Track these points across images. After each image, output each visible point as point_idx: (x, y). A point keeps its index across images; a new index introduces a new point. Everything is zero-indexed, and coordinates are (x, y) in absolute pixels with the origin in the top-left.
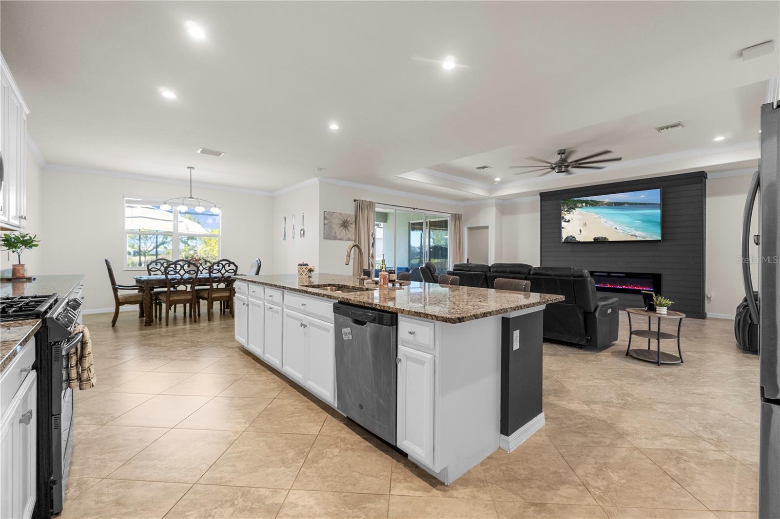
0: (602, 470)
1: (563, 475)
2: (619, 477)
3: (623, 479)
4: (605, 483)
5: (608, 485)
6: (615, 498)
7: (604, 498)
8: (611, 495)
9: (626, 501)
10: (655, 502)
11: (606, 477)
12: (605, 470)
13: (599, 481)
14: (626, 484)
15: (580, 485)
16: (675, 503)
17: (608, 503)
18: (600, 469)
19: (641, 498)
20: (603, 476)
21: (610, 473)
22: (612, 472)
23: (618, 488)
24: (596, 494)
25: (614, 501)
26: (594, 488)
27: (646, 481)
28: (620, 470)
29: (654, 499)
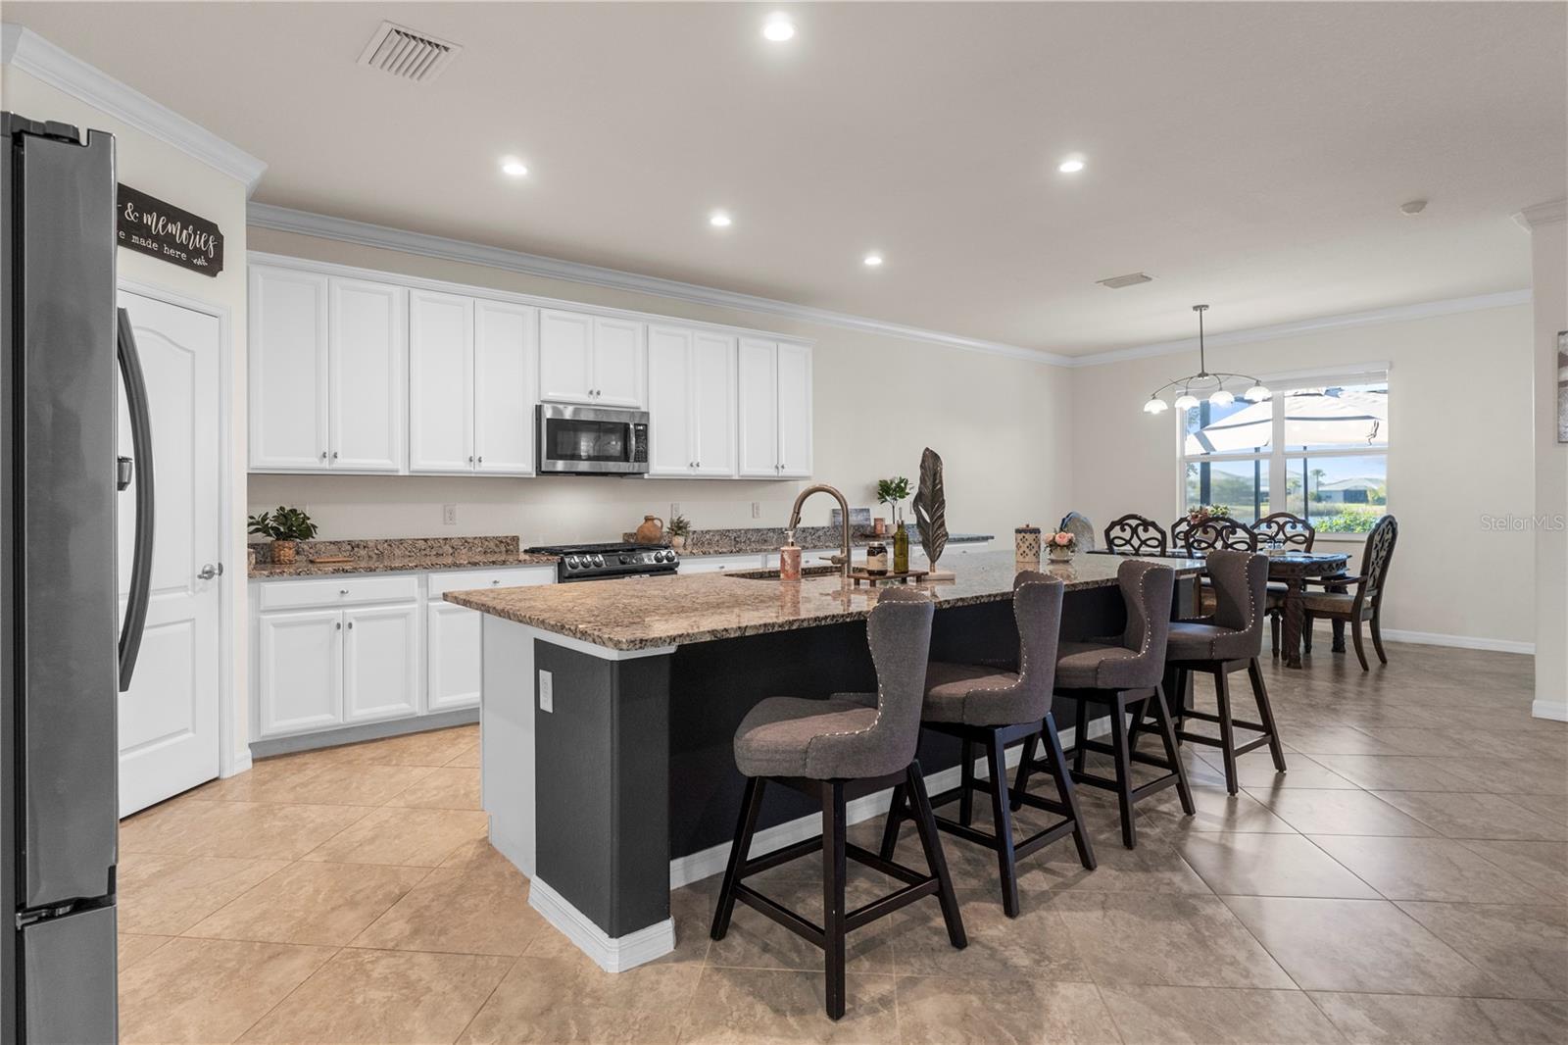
0: (406, 988)
1: (433, 937)
2: (372, 1001)
3: (364, 1002)
4: (375, 975)
5: (368, 976)
6: (339, 970)
7: (353, 957)
8: (349, 968)
9: (325, 978)
10: (288, 1010)
11: (386, 984)
12: (404, 991)
13: (388, 971)
14: (350, 1000)
15: (397, 945)
16: (260, 1034)
17: (340, 958)
18: (408, 985)
19: (311, 999)
20: (391, 980)
21: (389, 994)
22: (389, 998)
23: (353, 985)
24: (365, 953)
25: (337, 965)
26: (378, 958)
27: (331, 1031)
28: (386, 1012)
29: (294, 1013)
